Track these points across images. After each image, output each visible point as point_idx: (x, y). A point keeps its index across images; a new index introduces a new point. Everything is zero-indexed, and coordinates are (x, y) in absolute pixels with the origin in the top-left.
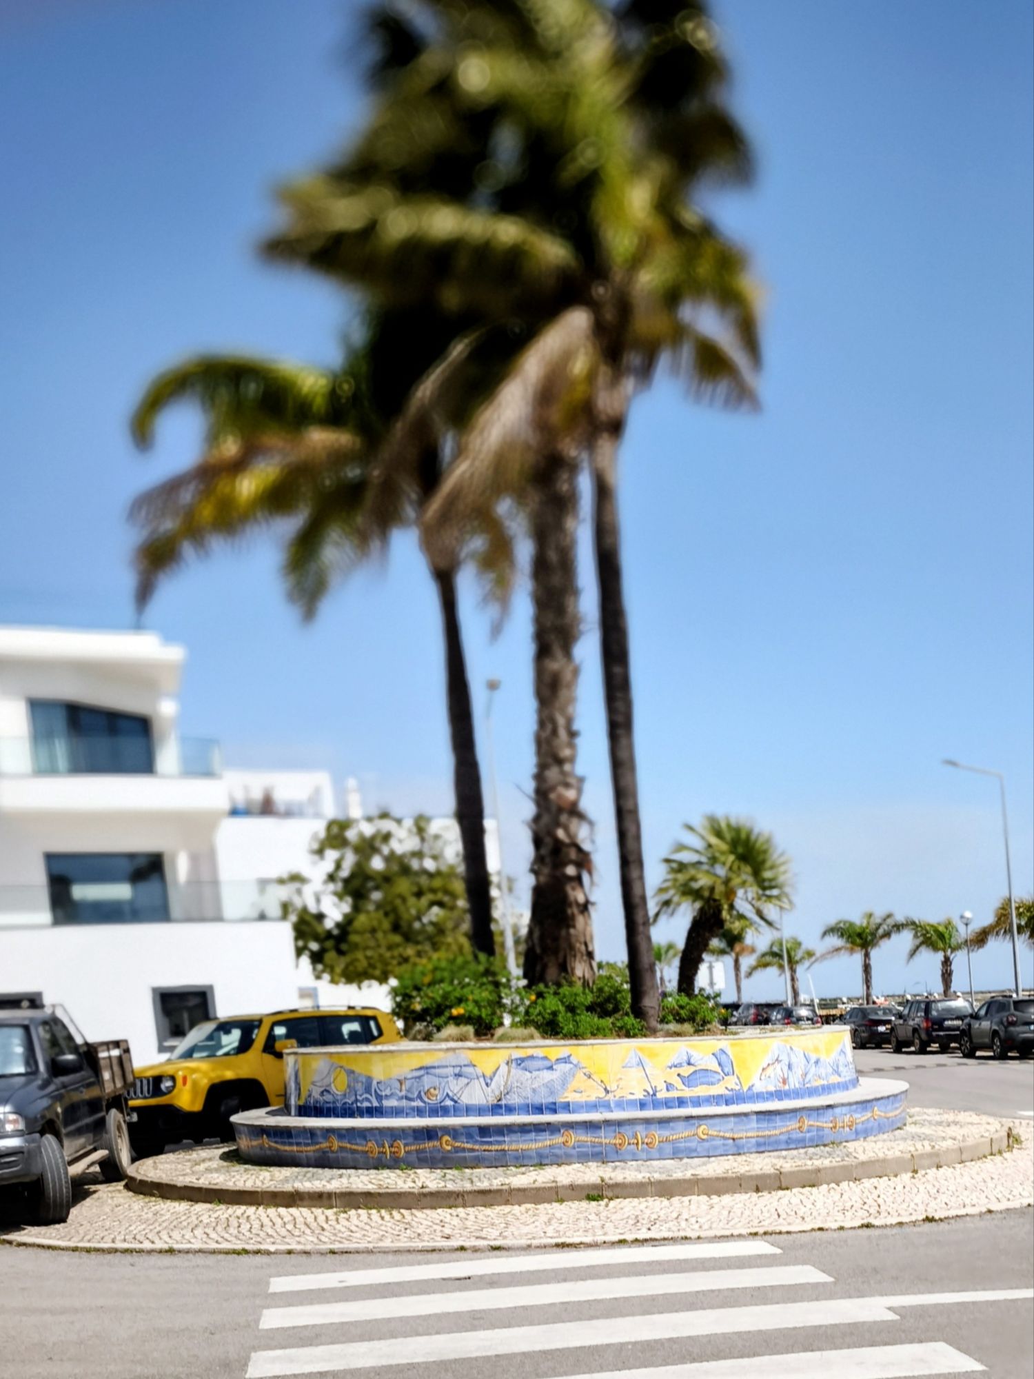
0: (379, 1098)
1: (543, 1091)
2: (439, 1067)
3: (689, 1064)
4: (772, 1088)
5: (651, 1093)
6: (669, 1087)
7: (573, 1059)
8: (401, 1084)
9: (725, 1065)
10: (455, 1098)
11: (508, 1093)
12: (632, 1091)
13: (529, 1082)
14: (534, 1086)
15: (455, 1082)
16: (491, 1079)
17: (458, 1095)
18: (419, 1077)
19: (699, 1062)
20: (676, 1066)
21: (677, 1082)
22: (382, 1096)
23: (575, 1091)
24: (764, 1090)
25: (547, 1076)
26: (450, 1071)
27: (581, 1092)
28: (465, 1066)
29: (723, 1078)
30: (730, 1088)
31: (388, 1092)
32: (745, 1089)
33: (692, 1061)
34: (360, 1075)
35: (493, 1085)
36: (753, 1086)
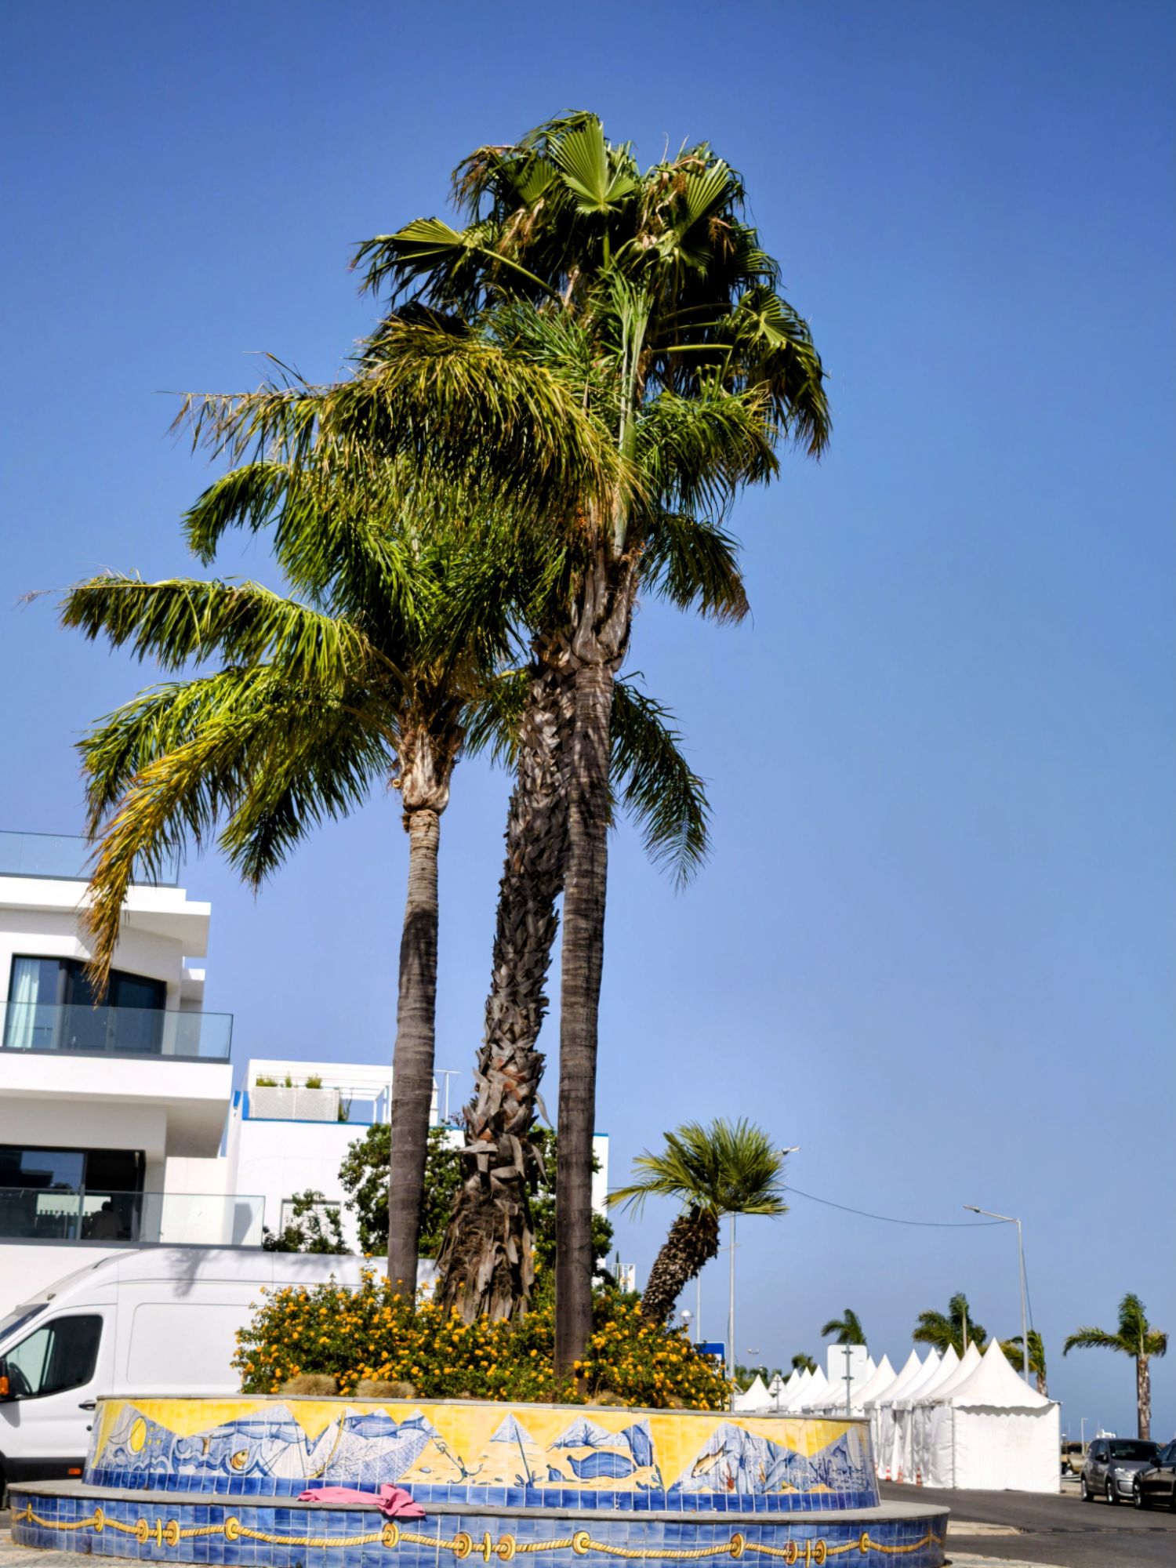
0: (176, 1461)
1: (378, 1467)
2: (254, 1423)
3: (587, 1443)
4: (708, 1491)
5: (526, 1480)
6: (554, 1474)
7: (426, 1424)
8: (205, 1444)
9: (641, 1450)
10: (266, 1469)
11: (332, 1466)
12: (498, 1476)
13: (363, 1452)
14: (367, 1459)
15: (269, 1444)
16: (315, 1444)
17: (270, 1465)
18: (227, 1436)
19: (602, 1442)
20: (566, 1445)
21: (566, 1469)
22: (179, 1460)
23: (421, 1470)
24: (696, 1493)
25: (387, 1445)
26: (265, 1430)
27: (429, 1472)
28: (286, 1423)
29: (635, 1469)
30: (643, 1484)
31: (187, 1455)
32: (667, 1488)
33: (591, 1439)
34: (161, 1429)
35: (316, 1454)
36: (679, 1484)
